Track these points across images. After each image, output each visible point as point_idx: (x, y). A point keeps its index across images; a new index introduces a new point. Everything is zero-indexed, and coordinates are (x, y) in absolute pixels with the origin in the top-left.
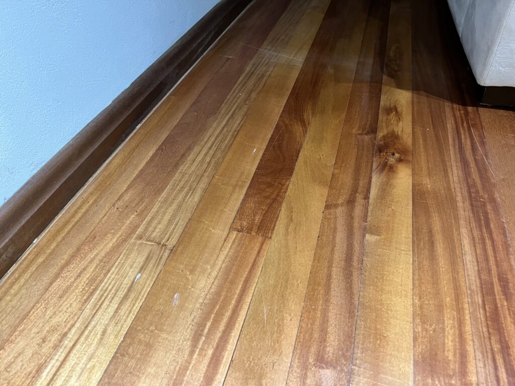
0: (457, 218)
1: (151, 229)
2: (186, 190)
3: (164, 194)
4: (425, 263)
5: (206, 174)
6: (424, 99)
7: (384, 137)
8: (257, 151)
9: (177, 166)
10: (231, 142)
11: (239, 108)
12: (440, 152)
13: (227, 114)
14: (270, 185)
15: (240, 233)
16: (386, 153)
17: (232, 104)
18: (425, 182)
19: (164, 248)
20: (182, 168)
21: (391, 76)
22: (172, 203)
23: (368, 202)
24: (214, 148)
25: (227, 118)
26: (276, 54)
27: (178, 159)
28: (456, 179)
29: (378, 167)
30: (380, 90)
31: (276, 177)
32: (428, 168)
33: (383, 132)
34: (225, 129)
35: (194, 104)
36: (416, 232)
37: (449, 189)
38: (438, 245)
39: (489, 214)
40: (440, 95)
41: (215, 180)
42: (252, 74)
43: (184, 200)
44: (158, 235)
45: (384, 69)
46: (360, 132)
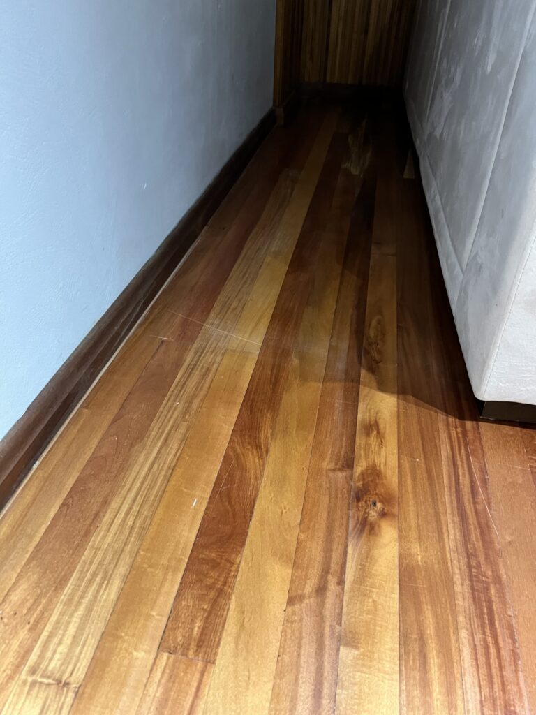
0: (454, 613)
1: (49, 654)
2: (98, 579)
3: (68, 590)
4: (415, 693)
5: (128, 549)
6: (412, 408)
7: (362, 474)
8: (198, 503)
9: (87, 534)
10: (162, 489)
11: (175, 427)
12: (433, 499)
13: (159, 439)
14: (215, 565)
15: (173, 656)
16: (366, 502)
17: (166, 420)
18: (413, 551)
19: (65, 689)
20: (95, 539)
21: (372, 370)
22: (79, 603)
23: (343, 589)
24: (139, 500)
25: (159, 445)
26: (225, 333)
27: (88, 522)
28: (452, 543)
29: (355, 527)
30: (358, 394)
31: (222, 550)
32: (419, 526)
33: (362, 467)
34: (156, 466)
35: (114, 421)
36: (404, 639)
37: (444, 562)
38: (432, 660)
39: (494, 603)
40: (431, 403)
41: (139, 559)
42: (193, 367)
43: (96, 597)
44: (58, 666)
45: (363, 358)
46: (332, 466)
